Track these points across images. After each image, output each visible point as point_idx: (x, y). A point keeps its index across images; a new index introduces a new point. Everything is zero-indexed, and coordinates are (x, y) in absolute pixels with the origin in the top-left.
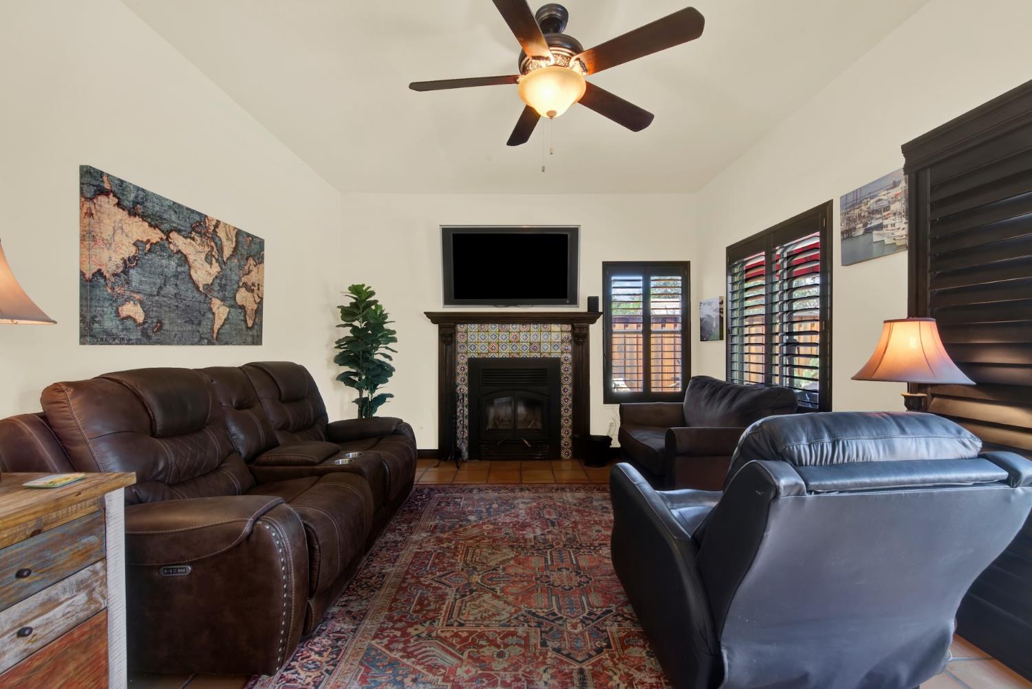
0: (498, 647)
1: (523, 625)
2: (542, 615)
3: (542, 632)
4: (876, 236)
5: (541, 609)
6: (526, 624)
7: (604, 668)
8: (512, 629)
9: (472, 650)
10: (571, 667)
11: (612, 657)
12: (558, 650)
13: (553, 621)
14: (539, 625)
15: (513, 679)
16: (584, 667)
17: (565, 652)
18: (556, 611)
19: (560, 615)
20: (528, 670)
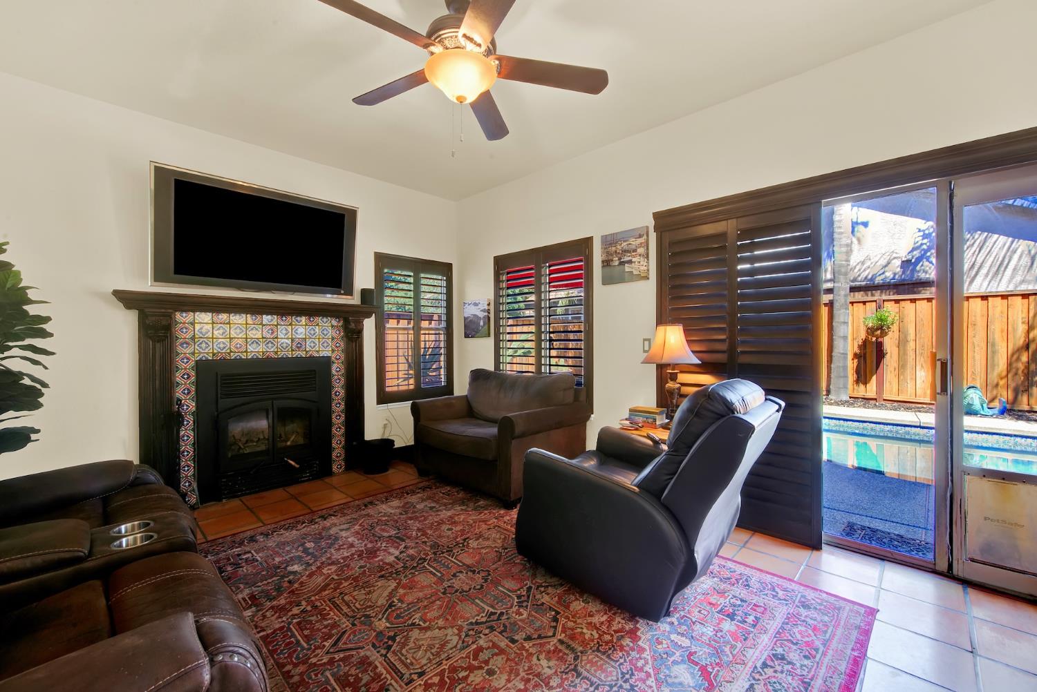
0: (480, 668)
1: (480, 637)
2: (484, 620)
3: (500, 633)
4: (627, 268)
5: (478, 615)
6: (481, 635)
7: (572, 629)
8: (474, 646)
9: (460, 686)
10: (552, 643)
11: (567, 618)
12: (529, 638)
13: (499, 619)
14: (492, 629)
15: (523, 683)
16: (559, 638)
17: (536, 636)
18: (491, 610)
19: (499, 612)
20: (526, 668)
